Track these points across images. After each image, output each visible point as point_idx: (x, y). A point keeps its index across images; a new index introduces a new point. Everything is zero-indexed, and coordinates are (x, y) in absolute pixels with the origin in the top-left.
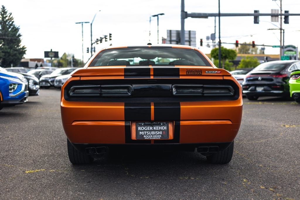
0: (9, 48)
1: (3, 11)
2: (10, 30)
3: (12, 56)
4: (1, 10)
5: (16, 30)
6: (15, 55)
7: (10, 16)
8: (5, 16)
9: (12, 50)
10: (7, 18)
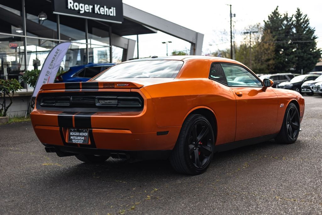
0: (302, 52)
1: (297, 14)
2: (305, 32)
3: (306, 61)
4: (297, 13)
5: (311, 32)
6: (309, 59)
7: (305, 18)
8: (299, 19)
9: (305, 54)
10: (302, 21)
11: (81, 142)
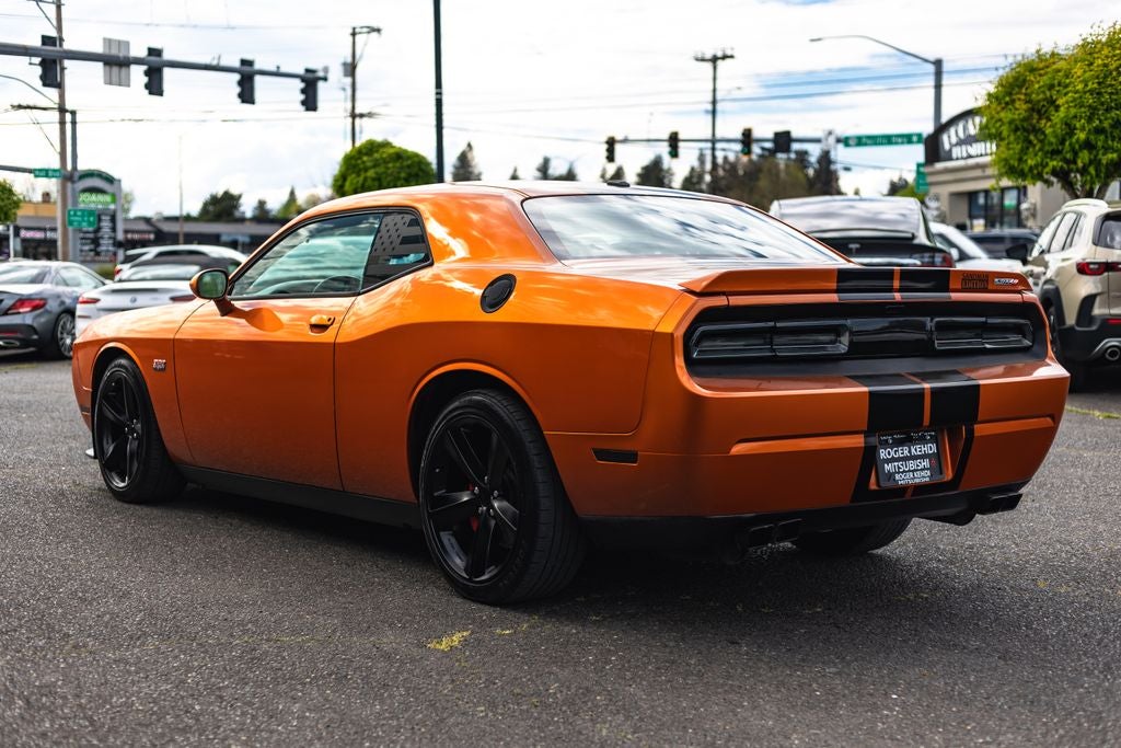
11: (924, 477)
